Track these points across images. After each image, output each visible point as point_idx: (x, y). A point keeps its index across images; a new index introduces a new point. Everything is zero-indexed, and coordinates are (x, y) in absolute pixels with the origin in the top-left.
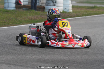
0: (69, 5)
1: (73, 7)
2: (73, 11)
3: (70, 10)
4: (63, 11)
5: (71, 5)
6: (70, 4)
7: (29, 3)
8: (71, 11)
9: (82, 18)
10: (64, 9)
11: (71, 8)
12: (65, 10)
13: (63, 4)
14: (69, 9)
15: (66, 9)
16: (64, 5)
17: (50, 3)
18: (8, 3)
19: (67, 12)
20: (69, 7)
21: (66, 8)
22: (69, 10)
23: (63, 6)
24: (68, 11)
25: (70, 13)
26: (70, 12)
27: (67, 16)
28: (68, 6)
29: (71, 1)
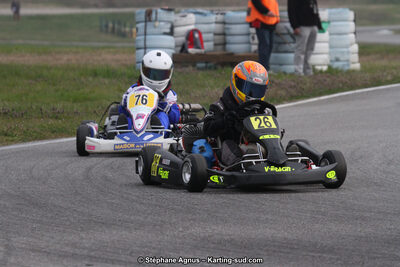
0: (347, 47)
1: (365, 50)
2: (362, 66)
3: (354, 63)
4: (330, 67)
5: (355, 48)
6: (352, 44)
7: (215, 45)
8: (357, 66)
9: (388, 89)
10: (331, 61)
11: (355, 57)
12: (336, 65)
13: (327, 45)
14: (348, 61)
15: (337, 60)
16: (331, 47)
17: (285, 43)
18: (145, 48)
19: (341, 71)
20: (348, 52)
21: (338, 56)
22: (348, 65)
23: (327, 50)
24: (346, 68)
25: (351, 72)
26: (354, 71)
27: (341, 85)
28: (345, 50)
29: (355, 33)
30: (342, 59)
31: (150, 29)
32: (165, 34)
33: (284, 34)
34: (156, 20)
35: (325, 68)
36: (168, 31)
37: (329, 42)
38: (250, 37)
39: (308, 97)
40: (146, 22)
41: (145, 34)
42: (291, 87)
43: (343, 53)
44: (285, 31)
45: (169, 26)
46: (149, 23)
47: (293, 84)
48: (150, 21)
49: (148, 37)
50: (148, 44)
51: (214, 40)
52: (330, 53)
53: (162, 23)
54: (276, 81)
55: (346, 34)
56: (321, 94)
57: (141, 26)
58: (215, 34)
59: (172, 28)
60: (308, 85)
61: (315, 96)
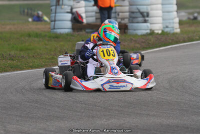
0: (173, 19)
1: (181, 23)
2: (181, 31)
3: (176, 29)
4: (163, 31)
5: (177, 20)
6: (175, 18)
7: (96, 19)
8: (178, 30)
9: (198, 43)
10: (164, 28)
11: (177, 26)
12: (166, 30)
13: (161, 18)
14: (173, 27)
15: (167, 27)
16: (163, 20)
17: (137, 18)
18: (55, 21)
19: (169, 33)
20: (173, 23)
21: (168, 25)
22: (173, 30)
23: (161, 21)
24: (172, 32)
25: (174, 34)
26: (176, 33)
27: (170, 41)
28: (171, 21)
29: (177, 11)
30: (170, 26)
31: (58, 10)
32: (68, 12)
33: (136, 12)
34: (62, 4)
35: (160, 32)
36: (69, 11)
37: (162, 17)
38: (117, 14)
39: (153, 48)
40: (56, 5)
41: (56, 13)
42: (142, 42)
43: (170, 23)
44: (137, 11)
45: (70, 8)
46: (58, 7)
47: (143, 41)
48: (59, 5)
49: (57, 14)
50: (57, 18)
51: (95, 16)
52: (163, 23)
53: (66, 7)
54: (134, 39)
55: (172, 12)
56: (160, 46)
57: (53, 8)
58: (96, 13)
59: (72, 9)
60: (152, 41)
61: (157, 47)
